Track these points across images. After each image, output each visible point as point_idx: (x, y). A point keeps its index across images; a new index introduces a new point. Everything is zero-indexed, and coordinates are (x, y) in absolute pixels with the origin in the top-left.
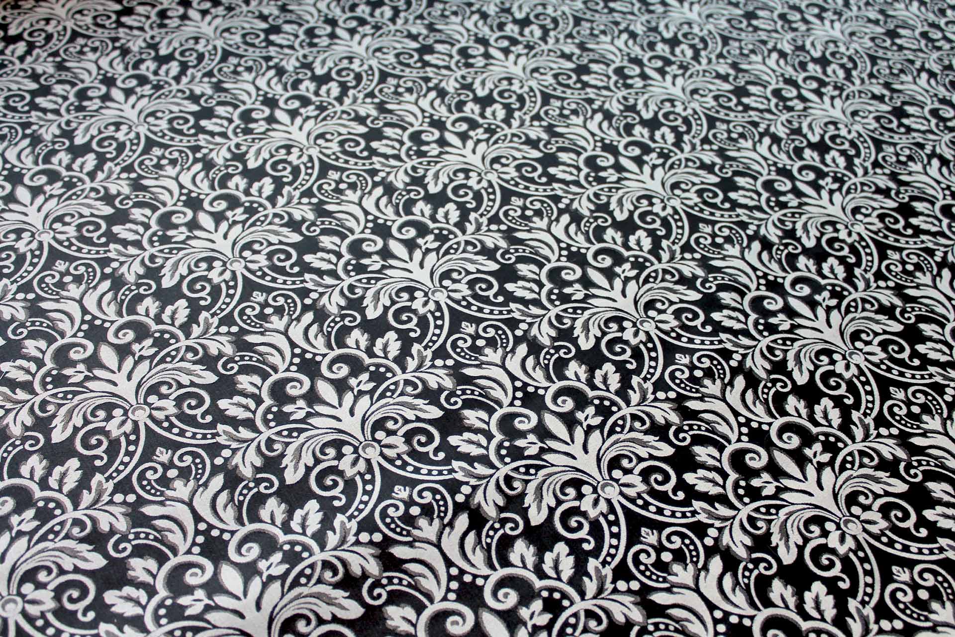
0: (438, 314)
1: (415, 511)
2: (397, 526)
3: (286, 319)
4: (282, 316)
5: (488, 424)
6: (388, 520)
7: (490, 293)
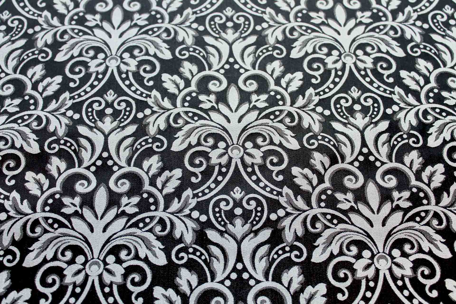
0: (340, 73)
1: (238, 211)
2: (221, 216)
3: (237, 35)
4: (236, 32)
5: (326, 170)
6: (217, 210)
7: (386, 73)
